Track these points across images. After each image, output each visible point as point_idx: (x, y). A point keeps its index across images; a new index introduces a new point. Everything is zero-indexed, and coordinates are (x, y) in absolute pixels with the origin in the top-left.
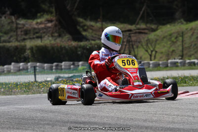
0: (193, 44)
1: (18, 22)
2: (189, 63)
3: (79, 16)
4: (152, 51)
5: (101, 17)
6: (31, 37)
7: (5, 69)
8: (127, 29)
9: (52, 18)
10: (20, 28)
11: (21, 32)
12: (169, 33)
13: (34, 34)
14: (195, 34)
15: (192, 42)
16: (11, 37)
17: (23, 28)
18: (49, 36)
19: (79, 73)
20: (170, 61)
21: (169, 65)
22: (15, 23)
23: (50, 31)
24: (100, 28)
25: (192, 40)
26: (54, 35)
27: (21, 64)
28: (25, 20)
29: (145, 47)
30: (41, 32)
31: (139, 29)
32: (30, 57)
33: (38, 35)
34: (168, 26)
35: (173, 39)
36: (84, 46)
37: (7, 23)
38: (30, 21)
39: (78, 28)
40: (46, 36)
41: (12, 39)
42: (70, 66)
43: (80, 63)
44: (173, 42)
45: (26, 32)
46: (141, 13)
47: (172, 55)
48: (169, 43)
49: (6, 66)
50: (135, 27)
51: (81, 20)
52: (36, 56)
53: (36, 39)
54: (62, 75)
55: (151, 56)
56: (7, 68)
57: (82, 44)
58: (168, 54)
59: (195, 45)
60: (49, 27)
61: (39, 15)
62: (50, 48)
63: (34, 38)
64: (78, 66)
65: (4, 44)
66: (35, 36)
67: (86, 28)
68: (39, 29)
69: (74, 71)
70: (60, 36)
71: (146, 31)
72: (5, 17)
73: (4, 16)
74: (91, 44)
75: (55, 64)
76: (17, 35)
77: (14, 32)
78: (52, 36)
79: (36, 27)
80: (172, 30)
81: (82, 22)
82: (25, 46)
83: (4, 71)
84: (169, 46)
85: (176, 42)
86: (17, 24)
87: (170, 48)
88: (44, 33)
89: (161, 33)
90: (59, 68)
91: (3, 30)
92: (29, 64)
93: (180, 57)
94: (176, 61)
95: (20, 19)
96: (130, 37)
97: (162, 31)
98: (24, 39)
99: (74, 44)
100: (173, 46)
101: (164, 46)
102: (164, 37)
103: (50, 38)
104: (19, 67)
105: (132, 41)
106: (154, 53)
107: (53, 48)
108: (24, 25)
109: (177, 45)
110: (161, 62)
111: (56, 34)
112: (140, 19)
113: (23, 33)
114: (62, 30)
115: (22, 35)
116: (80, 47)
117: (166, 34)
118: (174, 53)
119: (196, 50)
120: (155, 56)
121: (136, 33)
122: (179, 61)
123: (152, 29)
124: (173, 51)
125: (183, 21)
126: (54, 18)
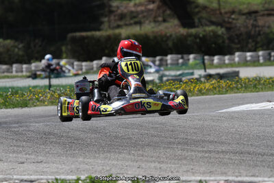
6: (127, 22)
7: (95, 66)
10: (113, 12)
11: (115, 16)
13: (131, 18)
17: (117, 11)
18: (150, 22)
19: (189, 69)
23: (151, 15)
24: (217, 10)
26: (156, 19)
28: (120, 2)
30: (140, 16)
31: (267, 10)
33: (136, 20)
36: (196, 34)
38: (125, 1)
40: (147, 22)
41: (102, 26)
42: (178, 60)
43: (192, 56)
45: (122, 17)
49: (95, 62)
53: (134, 26)
54: (167, 73)
56: (97, 64)
57: (193, 31)
60: (152, 10)
62: (151, 38)
63: (131, 24)
64: (189, 60)
65: (93, 33)
66: (132, 22)
68: (137, 12)
69: (184, 67)
70: (164, 21)
74: (205, 31)
75: (158, 58)
76: (109, 21)
77: (106, 16)
78: (155, 21)
79: (133, 9)
82: (120, 34)
83: (92, 69)
86: (109, 6)
88: (144, 17)
90: (164, 63)
96: (256, 20)
99: (183, 31)
105: (258, 26)
107: (155, 37)
108: (118, 7)
113: (116, 18)
114: (168, 12)
115: (115, 20)
116: (190, 35)
121: (263, 15)
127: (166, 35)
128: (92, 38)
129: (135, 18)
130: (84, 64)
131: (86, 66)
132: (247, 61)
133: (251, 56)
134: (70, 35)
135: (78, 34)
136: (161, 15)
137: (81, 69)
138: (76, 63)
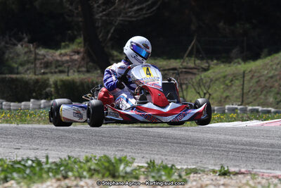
0: (252, 90)
1: (37, 51)
2: (251, 110)
3: (113, 48)
4: (205, 94)
6: (53, 71)
7: (23, 107)
8: (172, 67)
9: (79, 48)
10: (39, 59)
11: (41, 64)
12: (223, 74)
13: (56, 68)
14: (255, 78)
15: (251, 87)
16: (28, 69)
17: (43, 59)
18: (74, 71)
20: (227, 106)
21: (226, 111)
22: (33, 52)
23: (76, 65)
25: (251, 84)
26: (80, 70)
27: (43, 101)
28: (46, 50)
29: (197, 88)
32: (53, 93)
33: (60, 69)
34: (222, 66)
35: (227, 82)
37: (24, 52)
38: (51, 51)
41: (28, 72)
44: (227, 85)
45: (47, 65)
46: (190, 48)
47: (225, 102)
48: (222, 87)
49: (23, 103)
50: (182, 65)
51: (115, 53)
52: (60, 93)
53: (59, 74)
56: (25, 105)
58: (221, 101)
59: (254, 91)
60: (76, 60)
61: (63, 44)
62: (78, 84)
63: (55, 73)
65: (23, 76)
66: (57, 70)
68: (63, 63)
70: (88, 71)
72: (22, 45)
73: (21, 43)
76: (35, 66)
77: (32, 63)
78: (79, 72)
79: (59, 58)
80: (226, 71)
81: (117, 56)
82: (48, 79)
84: (222, 90)
85: (231, 86)
86: (36, 54)
87: (223, 93)
89: (213, 74)
91: (19, 61)
93: (240, 103)
94: (234, 106)
95: (40, 48)
97: (214, 72)
98: (44, 73)
100: (227, 91)
101: (216, 91)
102: (216, 80)
103: (76, 74)
104: (40, 105)
106: (207, 96)
107: (82, 84)
108: (44, 56)
109: (232, 91)
111: (84, 69)
112: (187, 56)
113: (42, 65)
114: (91, 64)
115: (41, 68)
117: (219, 76)
118: (228, 100)
119: (255, 97)
122: (239, 107)
123: (203, 68)
124: (227, 97)
125: (240, 60)
126: (82, 50)
127: (92, 82)
129: (59, 67)
130: (12, 104)
131: (13, 106)
135: (7, 76)
136: (85, 66)
138: (4, 103)
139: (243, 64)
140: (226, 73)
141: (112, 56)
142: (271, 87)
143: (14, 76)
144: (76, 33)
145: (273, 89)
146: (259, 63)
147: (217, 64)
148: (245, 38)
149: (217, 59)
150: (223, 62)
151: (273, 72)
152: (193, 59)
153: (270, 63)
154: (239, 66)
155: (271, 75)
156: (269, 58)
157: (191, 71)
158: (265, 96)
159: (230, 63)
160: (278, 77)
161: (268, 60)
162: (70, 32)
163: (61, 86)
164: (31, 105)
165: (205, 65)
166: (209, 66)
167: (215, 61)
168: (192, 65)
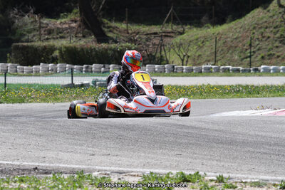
0: (220, 49)
1: (42, 21)
2: (223, 69)
3: (103, 17)
4: (184, 56)
5: (126, 19)
6: (55, 37)
8: (153, 32)
9: (76, 18)
10: (43, 27)
11: (45, 31)
12: (196, 37)
13: (57, 34)
14: (222, 39)
16: (34, 36)
17: (47, 27)
18: (73, 37)
20: (203, 66)
21: (203, 70)
22: (38, 22)
23: (74, 31)
24: (125, 30)
25: (220, 45)
26: (77, 35)
27: (50, 65)
28: (49, 20)
29: (177, 51)
31: (164, 32)
32: (58, 57)
33: (61, 35)
34: (195, 30)
35: (199, 43)
36: (115, 48)
37: (30, 21)
38: (53, 20)
39: (103, 29)
41: (34, 38)
42: (101, 68)
43: (111, 66)
44: (199, 46)
45: (50, 32)
46: (168, 16)
47: (198, 59)
48: (195, 47)
49: (34, 67)
50: (161, 30)
51: (106, 21)
52: (64, 57)
55: (183, 60)
56: (35, 69)
57: (112, 46)
59: (222, 50)
60: (74, 28)
61: (62, 14)
62: (79, 49)
64: (109, 68)
67: (111, 29)
69: (105, 74)
70: (84, 37)
71: (172, 35)
72: (29, 16)
73: (28, 14)
74: (122, 46)
75: (85, 66)
76: (40, 35)
77: (38, 31)
79: (59, 26)
81: (107, 23)
83: (32, 72)
84: (195, 50)
85: (202, 47)
86: (40, 23)
87: (196, 53)
88: (68, 33)
89: (188, 37)
90: (89, 70)
91: (26, 29)
92: (58, 65)
94: (209, 66)
95: (44, 18)
96: (161, 40)
97: (188, 35)
98: (47, 39)
99: (104, 45)
100: (199, 51)
102: (191, 42)
103: (74, 39)
104: (48, 68)
106: (186, 59)
107: (82, 49)
108: (47, 24)
109: (203, 50)
110: (194, 68)
111: (80, 35)
112: (166, 22)
114: (86, 30)
115: (45, 34)
116: (111, 49)
117: (192, 38)
118: (200, 58)
119: (222, 56)
120: (187, 61)
121: (161, 36)
122: (213, 67)
123: (179, 32)
124: (200, 55)
125: (209, 25)
126: (78, 19)
127: (91, 48)
128: (32, 47)
129: (60, 34)
130: (25, 67)
131: (26, 69)
132: (155, 72)
133: (159, 68)
134: (14, 44)
135: (20, 44)
136: (81, 32)
137: (23, 72)
138: (18, 67)
139: (212, 28)
140: (199, 36)
141: (103, 23)
142: (236, 47)
143: (26, 44)
144: (73, 5)
145: (238, 48)
146: (225, 27)
147: (190, 29)
148: (213, 7)
149: (190, 24)
150: (195, 27)
151: (237, 34)
152: (170, 24)
153: (235, 27)
154: (209, 30)
155: (235, 37)
156: (234, 22)
157: (169, 34)
158: (231, 54)
159: (201, 27)
160: (241, 38)
161: (232, 24)
162: (67, 4)
163: (65, 51)
164: (41, 68)
165: (180, 29)
166: (184, 30)
167: (189, 26)
168: (170, 30)
